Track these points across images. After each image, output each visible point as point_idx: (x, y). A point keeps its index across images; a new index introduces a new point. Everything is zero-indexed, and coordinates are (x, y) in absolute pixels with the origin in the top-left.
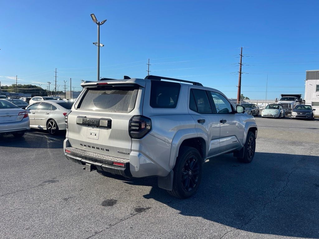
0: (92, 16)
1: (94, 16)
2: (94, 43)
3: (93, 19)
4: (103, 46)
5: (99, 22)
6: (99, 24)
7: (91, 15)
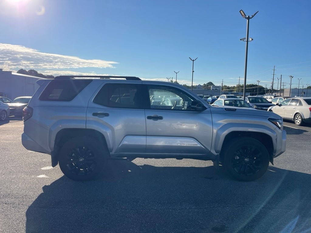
0: (241, 13)
1: (242, 12)
2: (241, 40)
3: (242, 15)
4: (252, 40)
5: (249, 16)
6: (249, 18)
7: (240, 11)
